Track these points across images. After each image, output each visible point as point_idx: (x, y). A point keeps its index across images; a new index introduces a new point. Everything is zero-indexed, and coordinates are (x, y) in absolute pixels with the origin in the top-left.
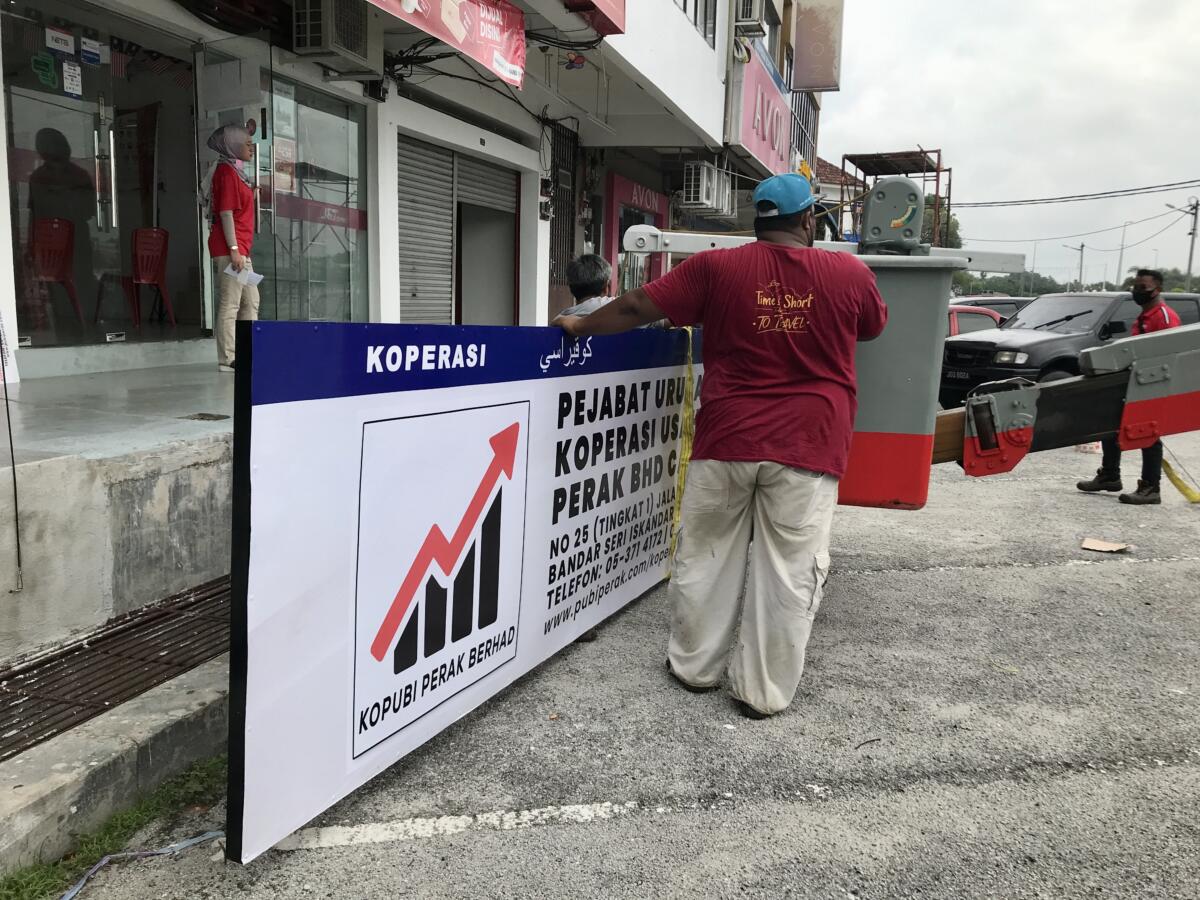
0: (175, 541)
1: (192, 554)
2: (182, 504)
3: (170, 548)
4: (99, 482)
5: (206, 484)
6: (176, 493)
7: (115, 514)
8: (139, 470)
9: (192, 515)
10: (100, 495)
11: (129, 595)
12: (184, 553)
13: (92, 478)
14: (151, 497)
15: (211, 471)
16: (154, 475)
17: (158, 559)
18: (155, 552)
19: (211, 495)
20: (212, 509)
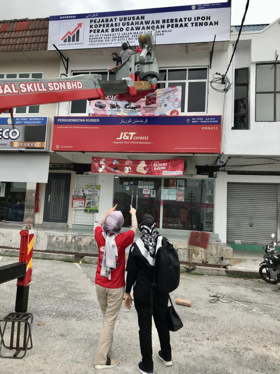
0: (56, 244)
1: (59, 247)
2: (58, 240)
3: (55, 245)
4: (46, 235)
5: (62, 239)
6: (57, 239)
7: (48, 239)
8: (52, 235)
9: (59, 242)
10: (46, 236)
11: (49, 248)
12: (57, 246)
13: (45, 234)
14: (53, 238)
15: (63, 238)
16: (54, 236)
17: (53, 246)
18: (53, 245)
19: (62, 241)
20: (62, 242)
